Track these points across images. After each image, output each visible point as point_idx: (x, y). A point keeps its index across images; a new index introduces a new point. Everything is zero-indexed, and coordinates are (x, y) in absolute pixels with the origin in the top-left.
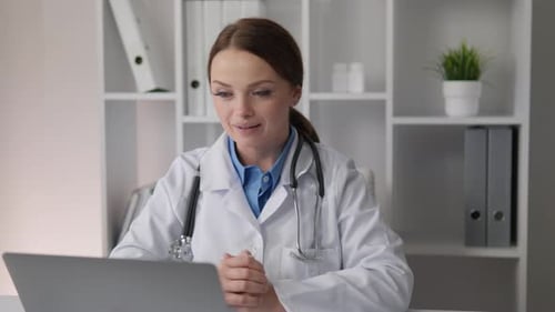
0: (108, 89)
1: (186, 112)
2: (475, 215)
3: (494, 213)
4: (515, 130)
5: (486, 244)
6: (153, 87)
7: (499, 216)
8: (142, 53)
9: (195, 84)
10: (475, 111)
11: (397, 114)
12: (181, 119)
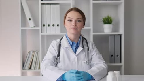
0: (22, 27)
1: (42, 32)
2: (112, 56)
3: (116, 55)
4: (120, 35)
5: (114, 63)
6: (33, 26)
7: (118, 56)
8: (31, 18)
9: (44, 25)
10: (111, 31)
11: (93, 32)
12: (41, 34)
